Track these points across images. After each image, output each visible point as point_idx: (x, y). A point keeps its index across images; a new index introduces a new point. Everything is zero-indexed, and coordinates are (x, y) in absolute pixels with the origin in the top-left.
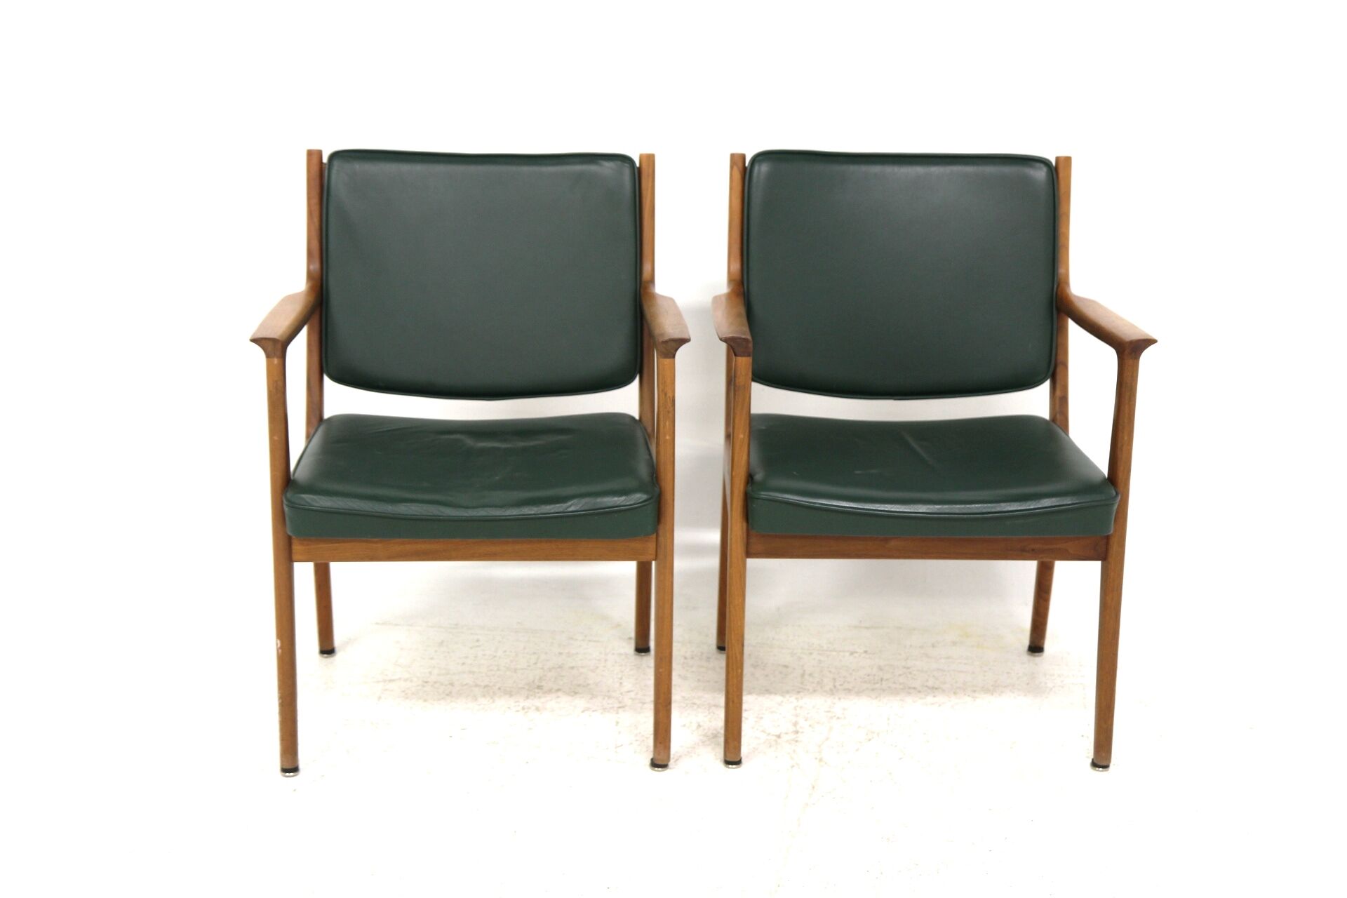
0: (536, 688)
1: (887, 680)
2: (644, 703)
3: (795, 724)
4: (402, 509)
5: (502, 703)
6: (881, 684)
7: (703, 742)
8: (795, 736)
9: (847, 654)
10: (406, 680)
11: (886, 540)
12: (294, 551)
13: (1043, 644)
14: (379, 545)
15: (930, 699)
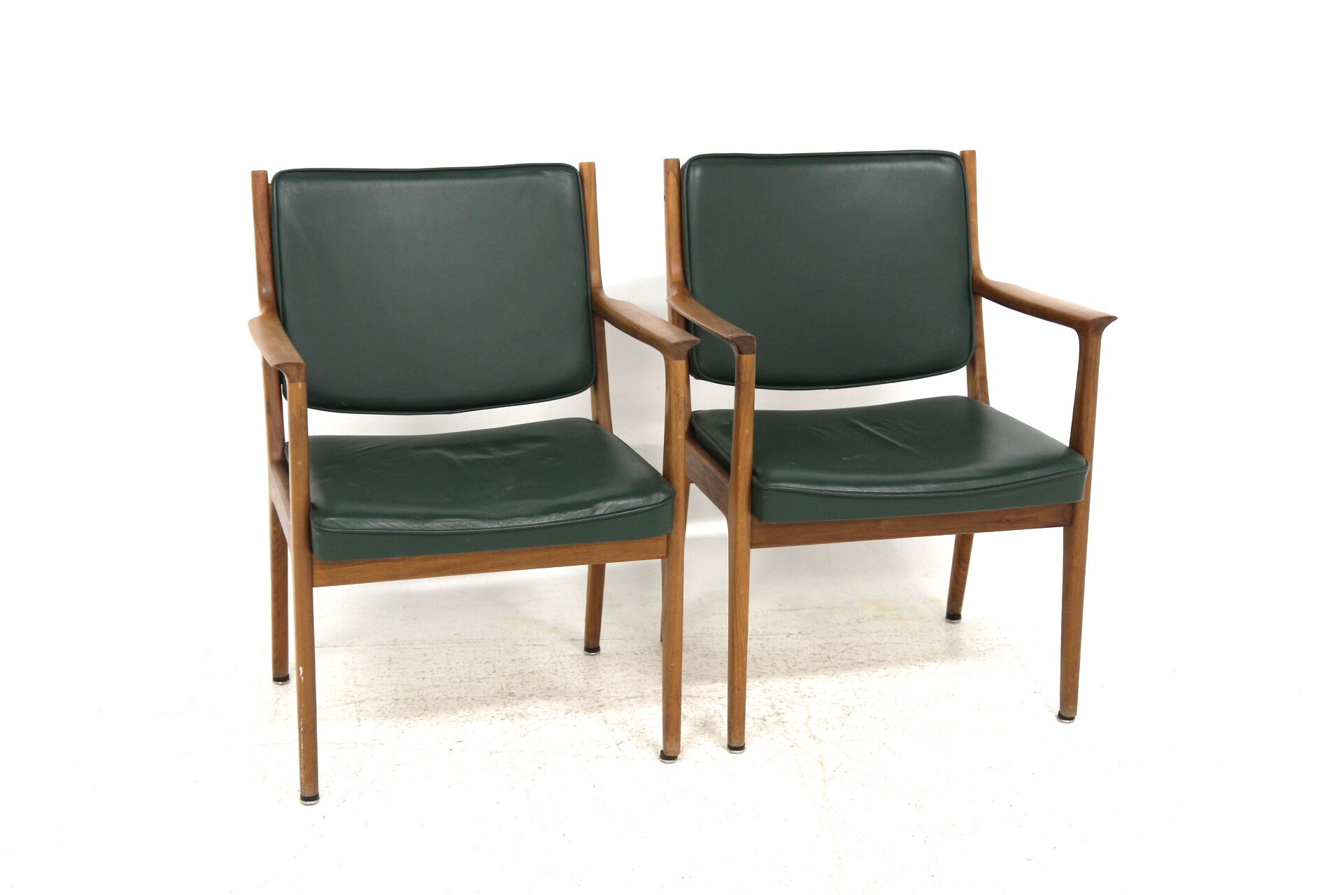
0: (507, 696)
1: (833, 657)
2: (621, 700)
3: (773, 706)
4: (437, 525)
5: (483, 712)
6: (831, 662)
7: (697, 732)
8: (778, 718)
9: (785, 636)
10: (376, 699)
11: (878, 521)
12: (314, 576)
13: (960, 611)
14: (401, 564)
15: (882, 672)
